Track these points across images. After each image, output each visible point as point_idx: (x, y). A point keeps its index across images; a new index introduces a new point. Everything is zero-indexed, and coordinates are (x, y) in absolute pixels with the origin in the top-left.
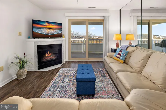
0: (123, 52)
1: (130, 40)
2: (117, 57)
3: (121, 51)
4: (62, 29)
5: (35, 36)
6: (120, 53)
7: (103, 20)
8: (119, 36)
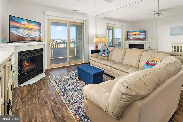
0: (106, 52)
1: (105, 42)
2: (101, 56)
3: (104, 51)
4: (41, 30)
6: (104, 52)
7: (84, 24)
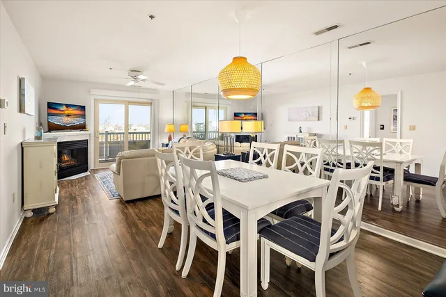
1: (185, 132)
4: (85, 115)
5: (52, 128)
7: (151, 104)
8: (172, 127)
